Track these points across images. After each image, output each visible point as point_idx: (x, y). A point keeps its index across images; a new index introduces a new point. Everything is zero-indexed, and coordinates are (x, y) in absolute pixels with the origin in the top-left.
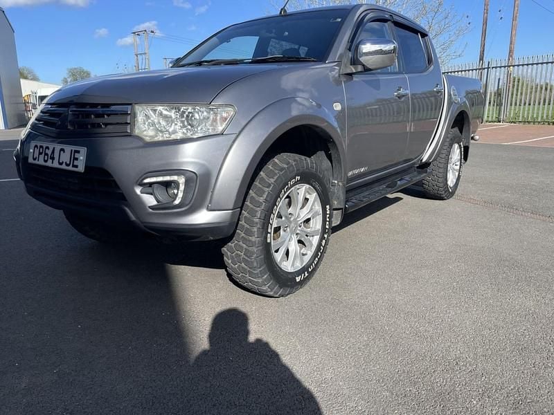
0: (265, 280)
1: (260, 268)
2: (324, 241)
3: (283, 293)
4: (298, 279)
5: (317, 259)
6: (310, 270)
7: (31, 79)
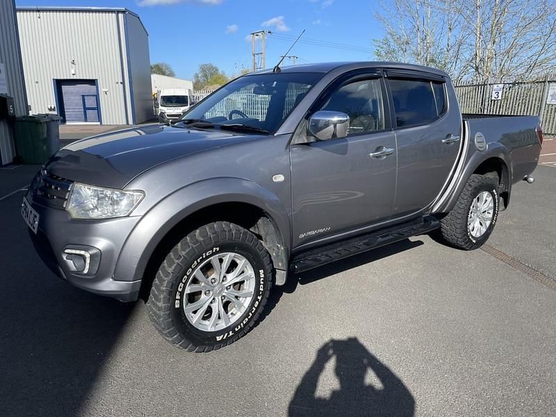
0: (175, 339)
1: (168, 329)
2: (257, 302)
3: (199, 350)
4: (219, 338)
5: (247, 319)
6: (236, 330)
7: (168, 75)
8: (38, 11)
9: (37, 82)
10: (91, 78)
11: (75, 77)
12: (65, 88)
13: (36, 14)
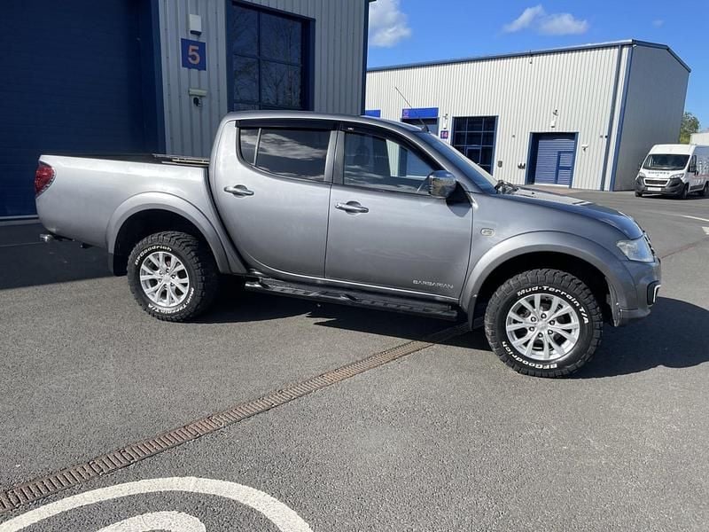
8: (532, 55)
9: (514, 136)
10: (571, 131)
11: (554, 130)
12: (541, 143)
13: (528, 59)
